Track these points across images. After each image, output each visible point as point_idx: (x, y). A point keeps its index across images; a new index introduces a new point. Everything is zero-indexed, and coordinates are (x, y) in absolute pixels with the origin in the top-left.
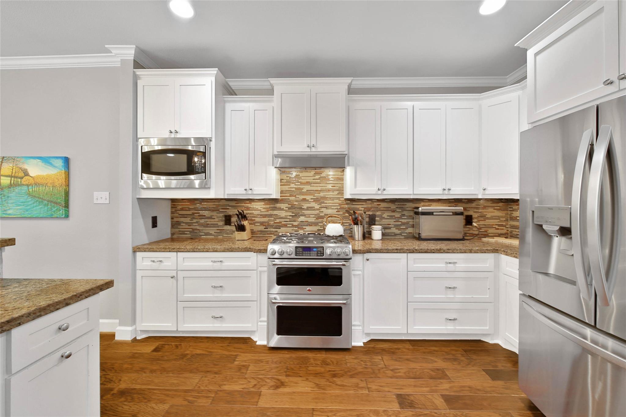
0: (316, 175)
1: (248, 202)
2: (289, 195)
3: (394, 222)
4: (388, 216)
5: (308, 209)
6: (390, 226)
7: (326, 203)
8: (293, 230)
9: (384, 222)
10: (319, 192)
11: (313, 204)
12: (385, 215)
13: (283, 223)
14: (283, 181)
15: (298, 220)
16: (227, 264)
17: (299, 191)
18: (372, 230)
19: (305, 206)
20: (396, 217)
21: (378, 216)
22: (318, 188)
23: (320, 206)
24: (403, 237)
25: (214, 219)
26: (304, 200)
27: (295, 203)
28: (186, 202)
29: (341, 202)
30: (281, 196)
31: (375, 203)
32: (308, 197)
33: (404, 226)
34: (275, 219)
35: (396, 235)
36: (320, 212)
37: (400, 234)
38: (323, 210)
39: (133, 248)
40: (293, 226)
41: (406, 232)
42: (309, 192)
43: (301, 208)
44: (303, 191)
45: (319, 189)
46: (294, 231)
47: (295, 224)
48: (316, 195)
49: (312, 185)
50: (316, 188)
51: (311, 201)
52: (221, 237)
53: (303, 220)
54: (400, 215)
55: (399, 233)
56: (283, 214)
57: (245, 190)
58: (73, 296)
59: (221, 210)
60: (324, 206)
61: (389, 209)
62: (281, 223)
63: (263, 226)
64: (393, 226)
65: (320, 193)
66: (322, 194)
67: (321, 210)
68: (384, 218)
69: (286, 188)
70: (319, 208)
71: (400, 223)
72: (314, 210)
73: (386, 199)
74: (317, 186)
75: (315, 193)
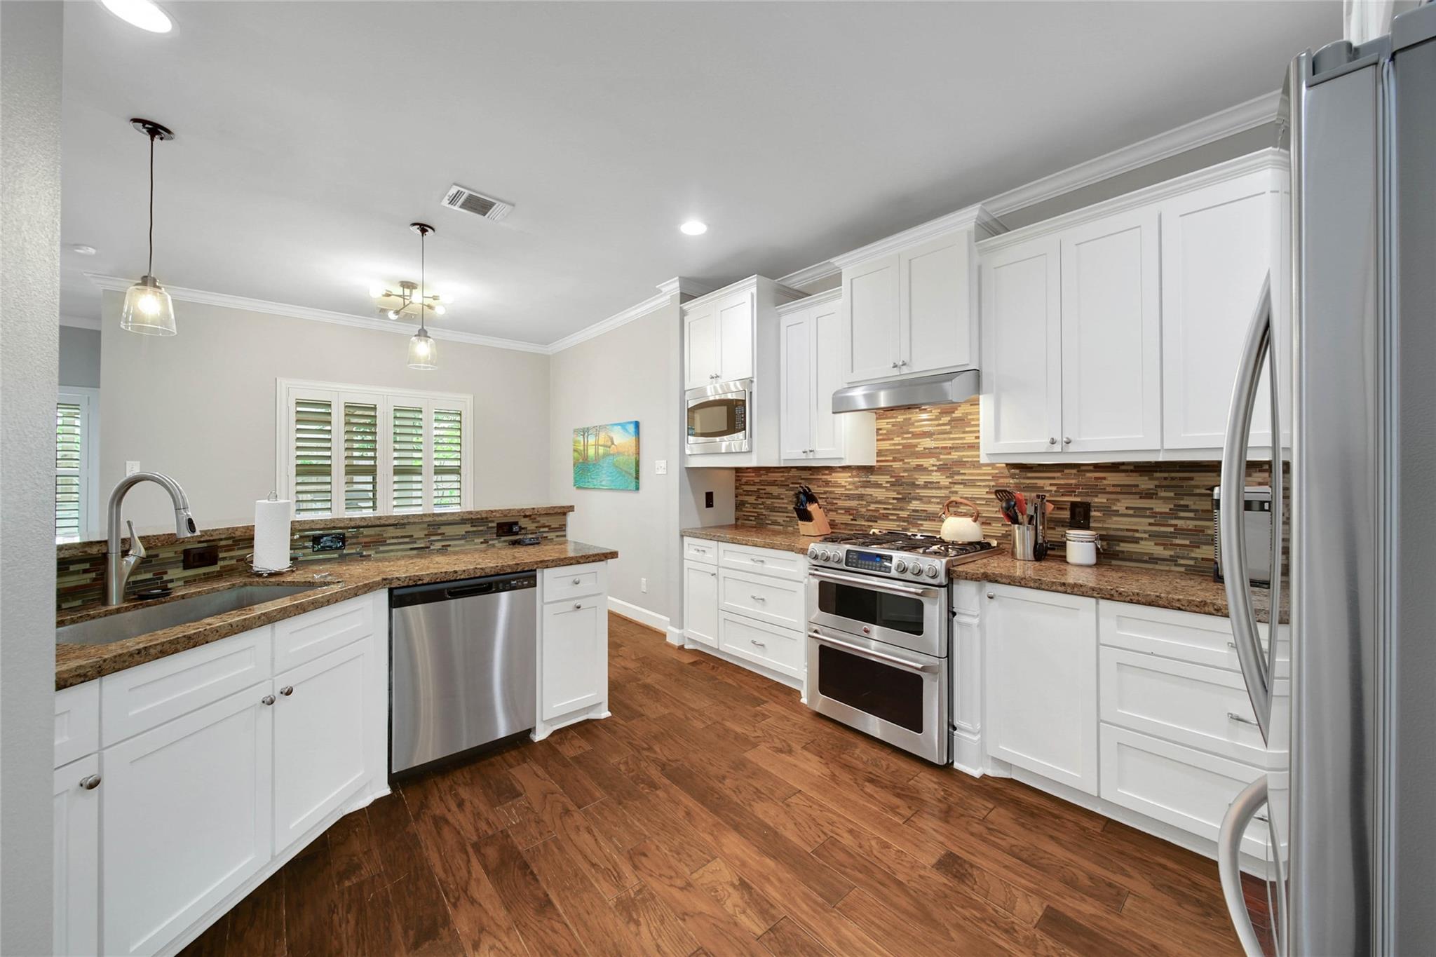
0: (943, 417)
1: (827, 472)
2: (891, 458)
3: (1150, 524)
4: (1127, 508)
5: (927, 485)
6: (1137, 535)
7: (964, 474)
8: (898, 526)
9: (1117, 522)
10: (950, 451)
11: (936, 477)
12: (1120, 507)
13: (882, 511)
14: (880, 432)
15: (909, 508)
16: (771, 567)
17: (910, 451)
18: (1067, 540)
19: (921, 480)
20: (1156, 513)
21: (1098, 509)
22: (948, 442)
23: (950, 480)
24: (1182, 569)
25: (783, 499)
26: (919, 468)
27: (902, 474)
28: (749, 472)
29: (997, 471)
30: (878, 461)
31: (1089, 475)
32: (929, 462)
33: (1187, 539)
34: (869, 503)
35: (1154, 560)
36: (950, 492)
37: (1173, 560)
38: (957, 488)
39: (681, 531)
40: (900, 519)
41: (1193, 555)
42: (929, 453)
43: (914, 485)
44: (917, 449)
45: (949, 444)
46: (900, 529)
47: (904, 514)
48: (942, 457)
49: (934, 437)
50: (943, 442)
51: (932, 471)
52: (791, 529)
53: (917, 508)
54: (1172, 506)
55: (1168, 557)
56: (879, 494)
57: (804, 452)
58: (583, 556)
59: (791, 486)
60: (960, 481)
61: (1134, 490)
62: (878, 511)
63: (850, 515)
64: (1147, 536)
65: (950, 454)
66: (955, 455)
67: (954, 489)
68: (1117, 513)
69: (886, 445)
70: (948, 483)
71: (1172, 529)
72: (940, 488)
73: (1123, 464)
74: (945, 439)
75: (941, 453)
